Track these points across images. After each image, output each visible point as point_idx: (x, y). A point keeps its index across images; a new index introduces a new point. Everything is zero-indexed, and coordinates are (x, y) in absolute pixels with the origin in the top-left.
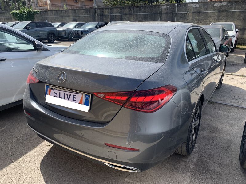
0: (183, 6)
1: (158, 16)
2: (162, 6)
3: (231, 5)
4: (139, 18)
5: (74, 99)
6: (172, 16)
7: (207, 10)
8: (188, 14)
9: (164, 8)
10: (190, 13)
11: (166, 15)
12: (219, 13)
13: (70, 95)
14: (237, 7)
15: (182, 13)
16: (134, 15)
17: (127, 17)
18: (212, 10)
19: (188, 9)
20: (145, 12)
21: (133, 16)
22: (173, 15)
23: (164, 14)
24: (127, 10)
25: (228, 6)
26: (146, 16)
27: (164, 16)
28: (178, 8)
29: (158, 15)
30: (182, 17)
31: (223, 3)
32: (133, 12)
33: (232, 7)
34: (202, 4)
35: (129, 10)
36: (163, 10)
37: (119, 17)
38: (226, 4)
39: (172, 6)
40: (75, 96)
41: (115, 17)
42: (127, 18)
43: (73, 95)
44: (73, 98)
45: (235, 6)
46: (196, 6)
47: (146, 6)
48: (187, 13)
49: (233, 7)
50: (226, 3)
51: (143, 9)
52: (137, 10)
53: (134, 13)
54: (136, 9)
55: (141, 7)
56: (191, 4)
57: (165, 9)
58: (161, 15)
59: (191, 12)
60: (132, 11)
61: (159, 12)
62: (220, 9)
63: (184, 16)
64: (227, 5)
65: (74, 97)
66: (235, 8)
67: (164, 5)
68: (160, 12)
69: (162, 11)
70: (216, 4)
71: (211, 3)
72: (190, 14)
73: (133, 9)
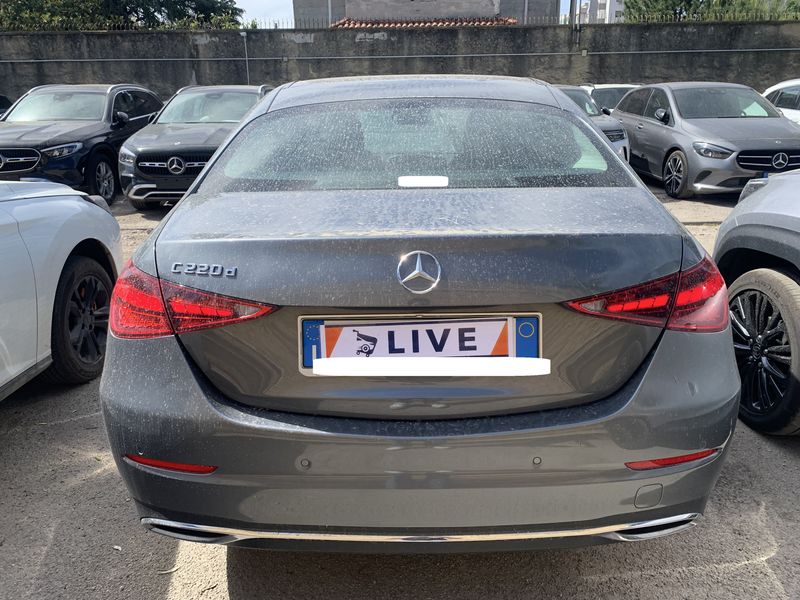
0: (266, 40)
1: (188, 69)
2: (197, 37)
3: (400, 41)
4: (116, 74)
5: (467, 344)
6: (234, 68)
7: (339, 53)
8: (284, 65)
9: (203, 43)
10: (291, 62)
11: (215, 66)
12: (372, 63)
13: (446, 333)
14: (414, 45)
15: (266, 61)
16: (93, 66)
17: (65, 70)
18: (351, 53)
19: (283, 47)
20: (135, 54)
21: (89, 68)
22: (236, 66)
23: (207, 63)
24: (61, 45)
25: (393, 43)
26: (144, 69)
27: (206, 70)
28: (251, 43)
29: (187, 64)
30: (268, 74)
31: (377, 35)
32: (86, 54)
33: (403, 47)
34: (321, 34)
35: (68, 45)
36: (201, 49)
37: (31, 70)
38: (386, 37)
39: (230, 38)
40: (473, 330)
41: (14, 70)
42: (66, 73)
43: (462, 332)
44: (462, 339)
45: (410, 44)
46: (304, 41)
47: (134, 34)
48: (281, 62)
49: (406, 47)
50: (386, 35)
51: (127, 45)
52: (103, 47)
53: (90, 57)
54: (98, 42)
55: (118, 38)
56: (289, 34)
57: (205, 45)
58: (196, 65)
59: (294, 57)
60: (84, 49)
61: (187, 55)
62: (372, 52)
63: (272, 69)
64: (389, 40)
65: (467, 335)
66: (410, 48)
67: (201, 34)
68: (191, 56)
69: (198, 52)
70: (360, 36)
71: (346, 32)
72: (292, 65)
73: (85, 41)
